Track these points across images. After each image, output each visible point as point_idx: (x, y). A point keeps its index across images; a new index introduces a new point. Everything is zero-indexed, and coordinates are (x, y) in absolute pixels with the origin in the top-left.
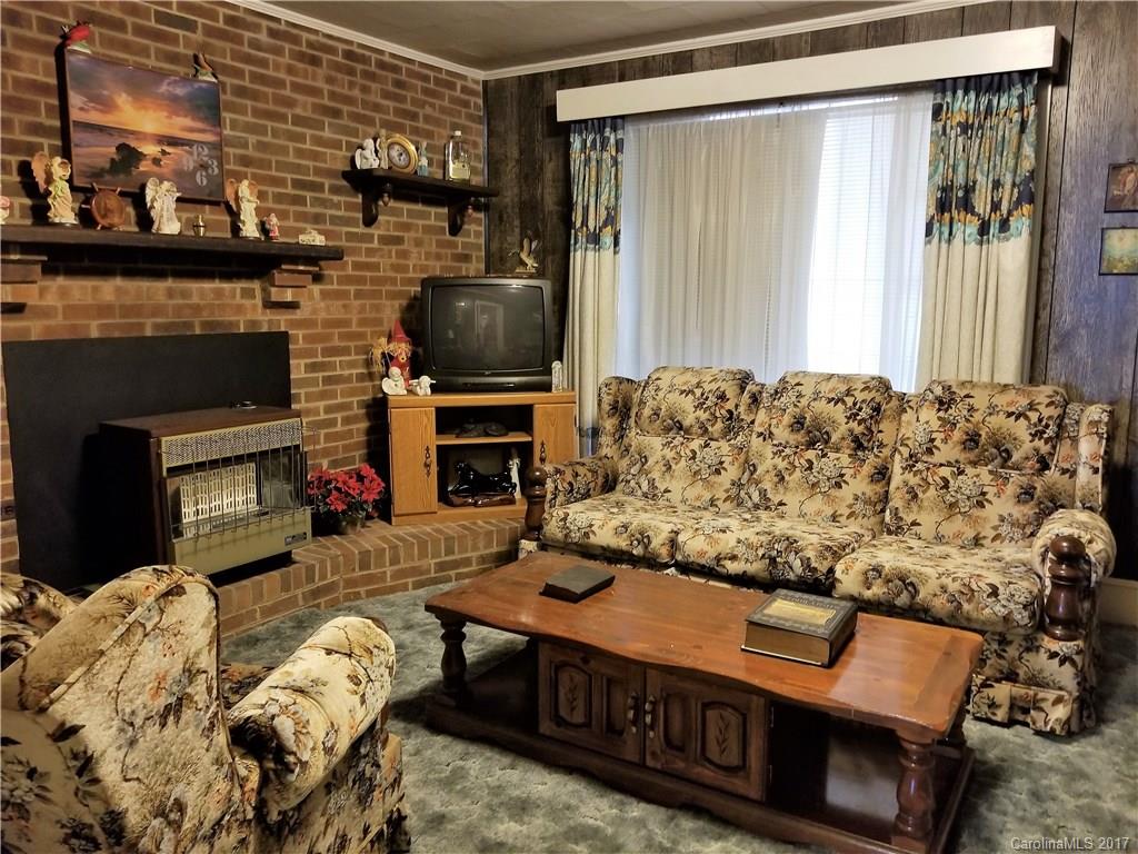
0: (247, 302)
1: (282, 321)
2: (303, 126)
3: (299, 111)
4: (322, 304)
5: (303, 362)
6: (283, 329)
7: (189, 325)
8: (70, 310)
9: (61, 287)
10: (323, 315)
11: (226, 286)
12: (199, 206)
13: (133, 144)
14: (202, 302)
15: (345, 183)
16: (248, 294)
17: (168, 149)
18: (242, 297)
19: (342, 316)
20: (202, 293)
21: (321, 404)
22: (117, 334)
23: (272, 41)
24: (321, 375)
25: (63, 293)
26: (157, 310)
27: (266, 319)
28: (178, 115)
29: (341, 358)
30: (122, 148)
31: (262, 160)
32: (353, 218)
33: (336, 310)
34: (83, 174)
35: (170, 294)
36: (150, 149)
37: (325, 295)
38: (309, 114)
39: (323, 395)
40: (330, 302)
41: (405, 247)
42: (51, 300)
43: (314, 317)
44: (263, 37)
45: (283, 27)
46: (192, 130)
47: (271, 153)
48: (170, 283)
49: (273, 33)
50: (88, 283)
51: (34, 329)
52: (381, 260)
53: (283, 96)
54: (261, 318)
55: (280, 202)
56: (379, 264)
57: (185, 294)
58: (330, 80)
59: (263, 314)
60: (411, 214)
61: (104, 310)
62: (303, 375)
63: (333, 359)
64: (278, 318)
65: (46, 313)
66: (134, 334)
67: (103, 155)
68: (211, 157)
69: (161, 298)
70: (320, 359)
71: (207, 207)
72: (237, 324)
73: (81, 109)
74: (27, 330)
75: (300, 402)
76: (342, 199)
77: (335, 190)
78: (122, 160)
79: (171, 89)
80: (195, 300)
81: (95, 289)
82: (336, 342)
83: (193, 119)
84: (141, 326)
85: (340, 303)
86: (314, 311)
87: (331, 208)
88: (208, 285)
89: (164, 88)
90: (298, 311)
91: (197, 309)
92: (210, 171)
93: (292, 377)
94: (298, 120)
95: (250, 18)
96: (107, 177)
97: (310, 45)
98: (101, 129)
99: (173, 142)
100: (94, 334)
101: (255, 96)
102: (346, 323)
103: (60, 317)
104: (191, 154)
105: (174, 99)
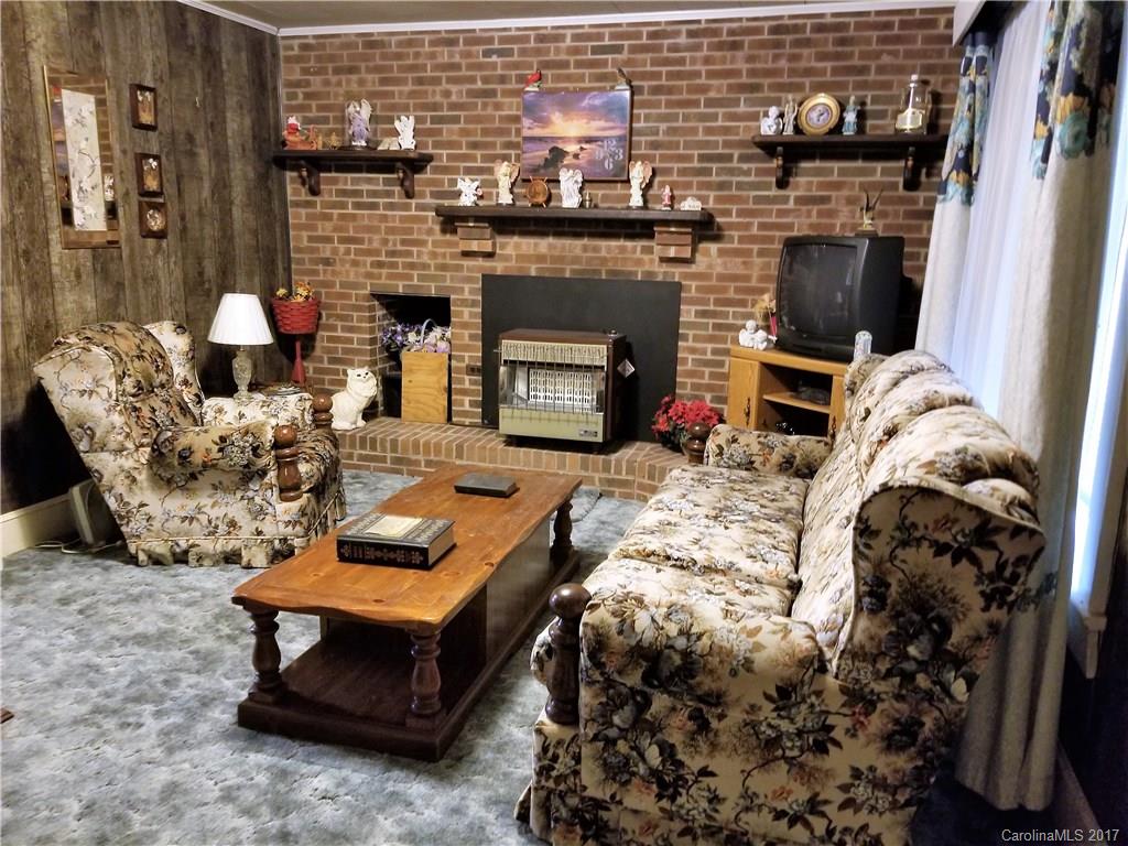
0: (646, 257)
1: (677, 272)
2: (714, 107)
3: (712, 94)
4: (719, 261)
5: (693, 308)
6: (676, 280)
7: (598, 272)
8: (520, 257)
9: (516, 243)
10: (719, 269)
11: (629, 244)
12: (612, 185)
13: (560, 146)
14: (608, 256)
15: (758, 151)
16: (649, 250)
17: (584, 146)
18: (642, 253)
19: (741, 271)
20: (609, 249)
21: (709, 346)
22: (547, 275)
23: (691, 40)
24: (711, 321)
25: (517, 246)
26: (576, 260)
27: (662, 270)
28: (594, 120)
29: (735, 309)
30: (554, 150)
31: (671, 142)
32: (766, 183)
33: (735, 266)
34: (527, 171)
35: (585, 249)
36: (572, 148)
37: (721, 252)
38: (724, 94)
39: (711, 339)
40: (728, 259)
41: (832, 205)
42: (509, 251)
43: (709, 271)
44: (683, 40)
45: (703, 25)
46: (604, 129)
47: (680, 136)
48: (585, 241)
49: (691, 34)
50: (531, 241)
51: (499, 267)
52: (796, 221)
53: (698, 85)
54: (656, 269)
55: (684, 175)
56: (793, 224)
57: (596, 249)
58: (750, 59)
59: (659, 266)
60: (842, 172)
61: (541, 258)
62: (693, 319)
63: (727, 309)
64: (673, 270)
65: (506, 258)
66: (559, 275)
67: (540, 157)
68: (617, 147)
69: (578, 252)
70: (712, 308)
71: (619, 185)
72: (636, 273)
73: (529, 128)
74: (495, 268)
75: (687, 340)
76: (753, 166)
77: (744, 158)
78: (552, 159)
79: (591, 102)
80: (603, 253)
81: (536, 245)
82: (731, 294)
83: (606, 121)
84: (563, 270)
85: (740, 260)
86: (710, 266)
87: (739, 176)
88: (614, 243)
89: (585, 103)
90: (693, 266)
91: (604, 260)
92: (616, 157)
93: (681, 319)
94: (710, 103)
95: (669, 28)
96: (542, 171)
97: (732, 32)
98: (540, 139)
99: (589, 140)
100: (533, 273)
101: (670, 90)
102: (747, 278)
103: (514, 261)
104: (602, 147)
105: (593, 109)
